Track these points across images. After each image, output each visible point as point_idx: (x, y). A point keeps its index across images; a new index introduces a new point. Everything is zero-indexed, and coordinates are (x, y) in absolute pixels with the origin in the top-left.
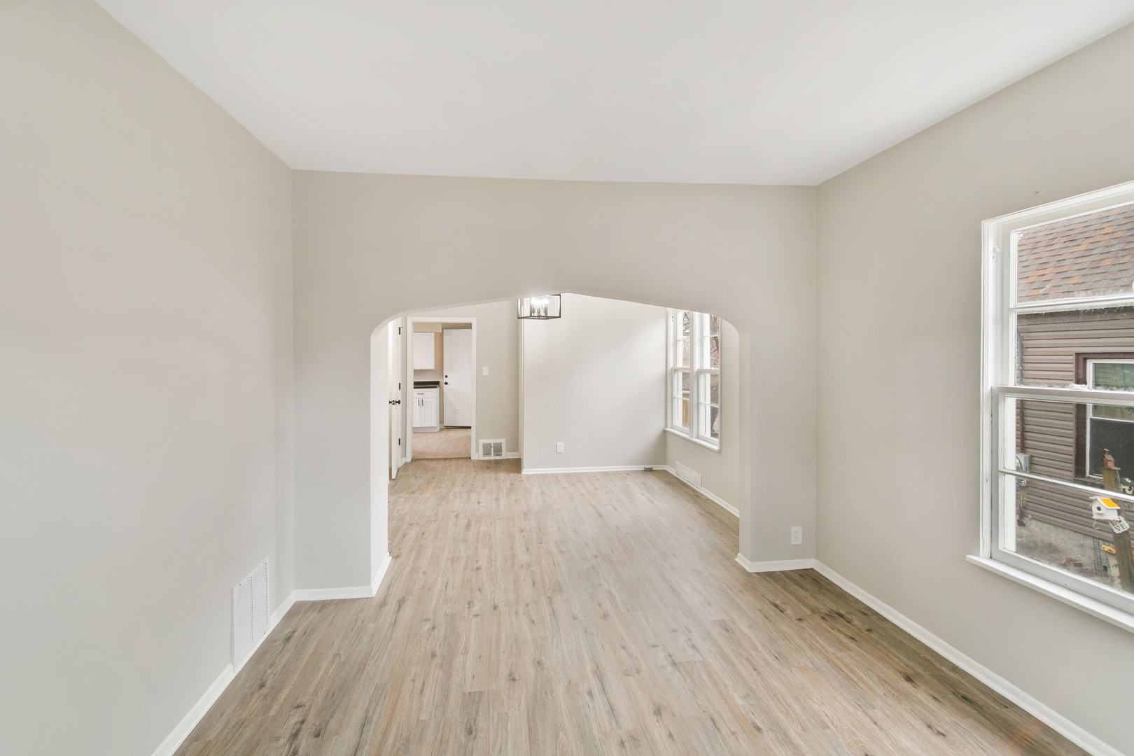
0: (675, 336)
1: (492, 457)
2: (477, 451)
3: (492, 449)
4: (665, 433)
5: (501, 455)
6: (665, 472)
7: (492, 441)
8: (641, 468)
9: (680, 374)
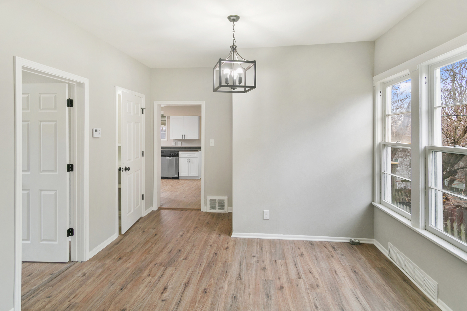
0: (384, 110)
1: (217, 211)
2: (206, 205)
3: (217, 204)
4: (371, 208)
5: (223, 209)
6: (372, 246)
7: (217, 198)
8: (346, 240)
9: (389, 149)
